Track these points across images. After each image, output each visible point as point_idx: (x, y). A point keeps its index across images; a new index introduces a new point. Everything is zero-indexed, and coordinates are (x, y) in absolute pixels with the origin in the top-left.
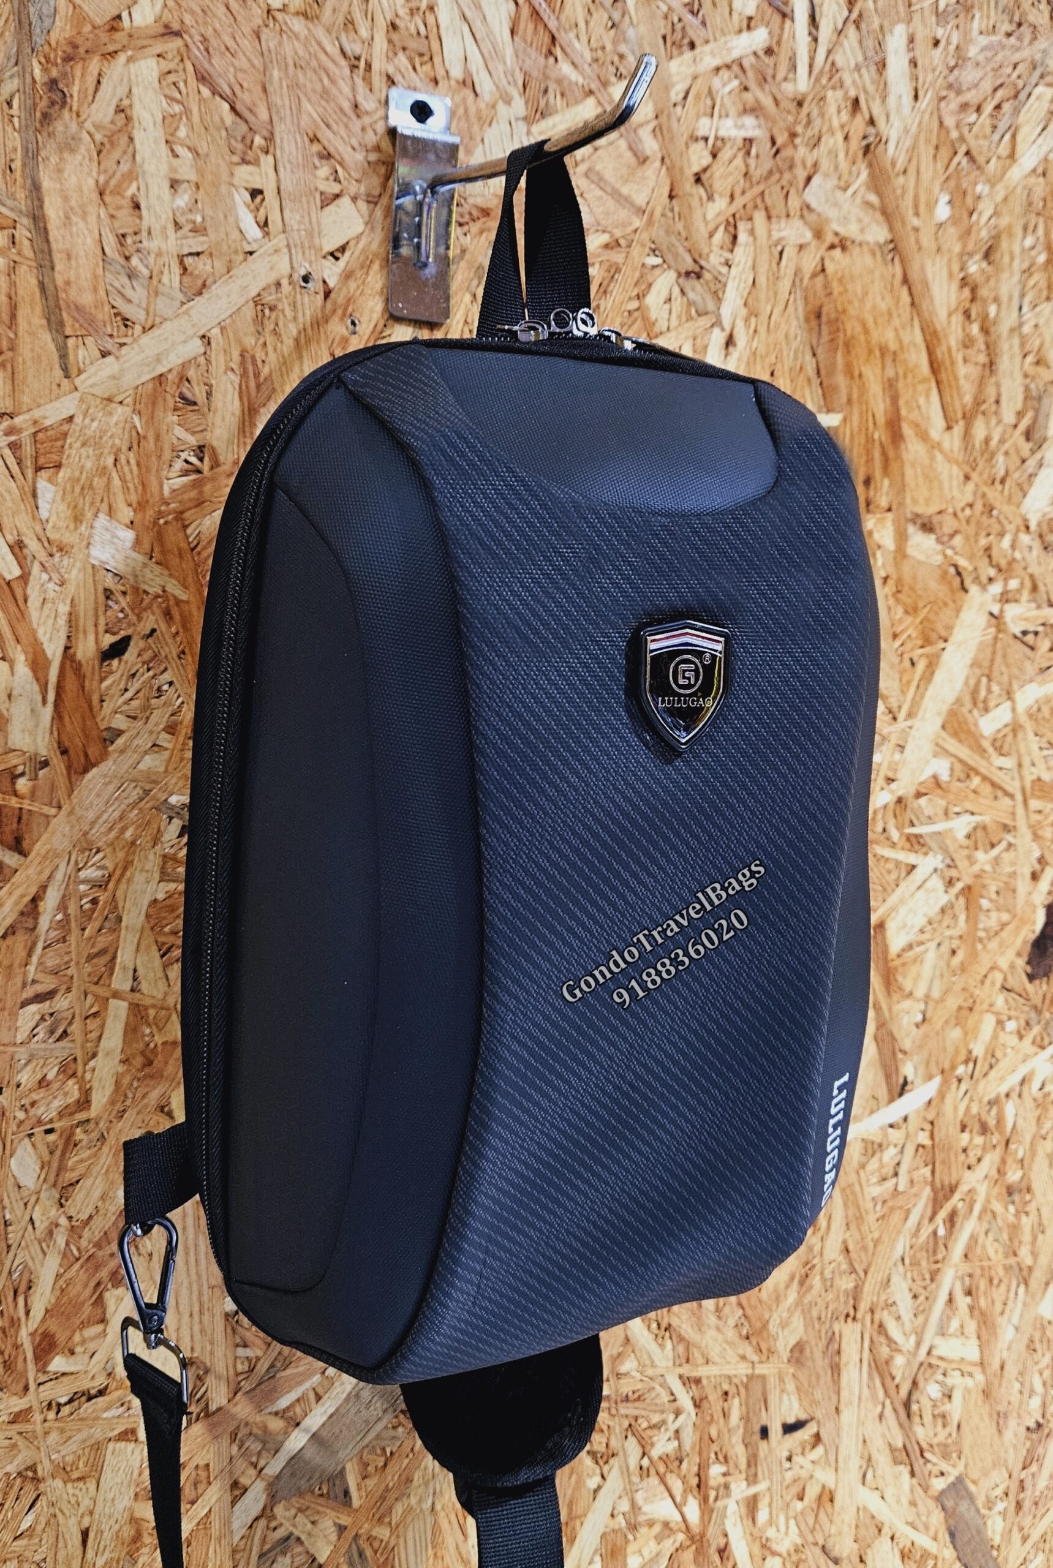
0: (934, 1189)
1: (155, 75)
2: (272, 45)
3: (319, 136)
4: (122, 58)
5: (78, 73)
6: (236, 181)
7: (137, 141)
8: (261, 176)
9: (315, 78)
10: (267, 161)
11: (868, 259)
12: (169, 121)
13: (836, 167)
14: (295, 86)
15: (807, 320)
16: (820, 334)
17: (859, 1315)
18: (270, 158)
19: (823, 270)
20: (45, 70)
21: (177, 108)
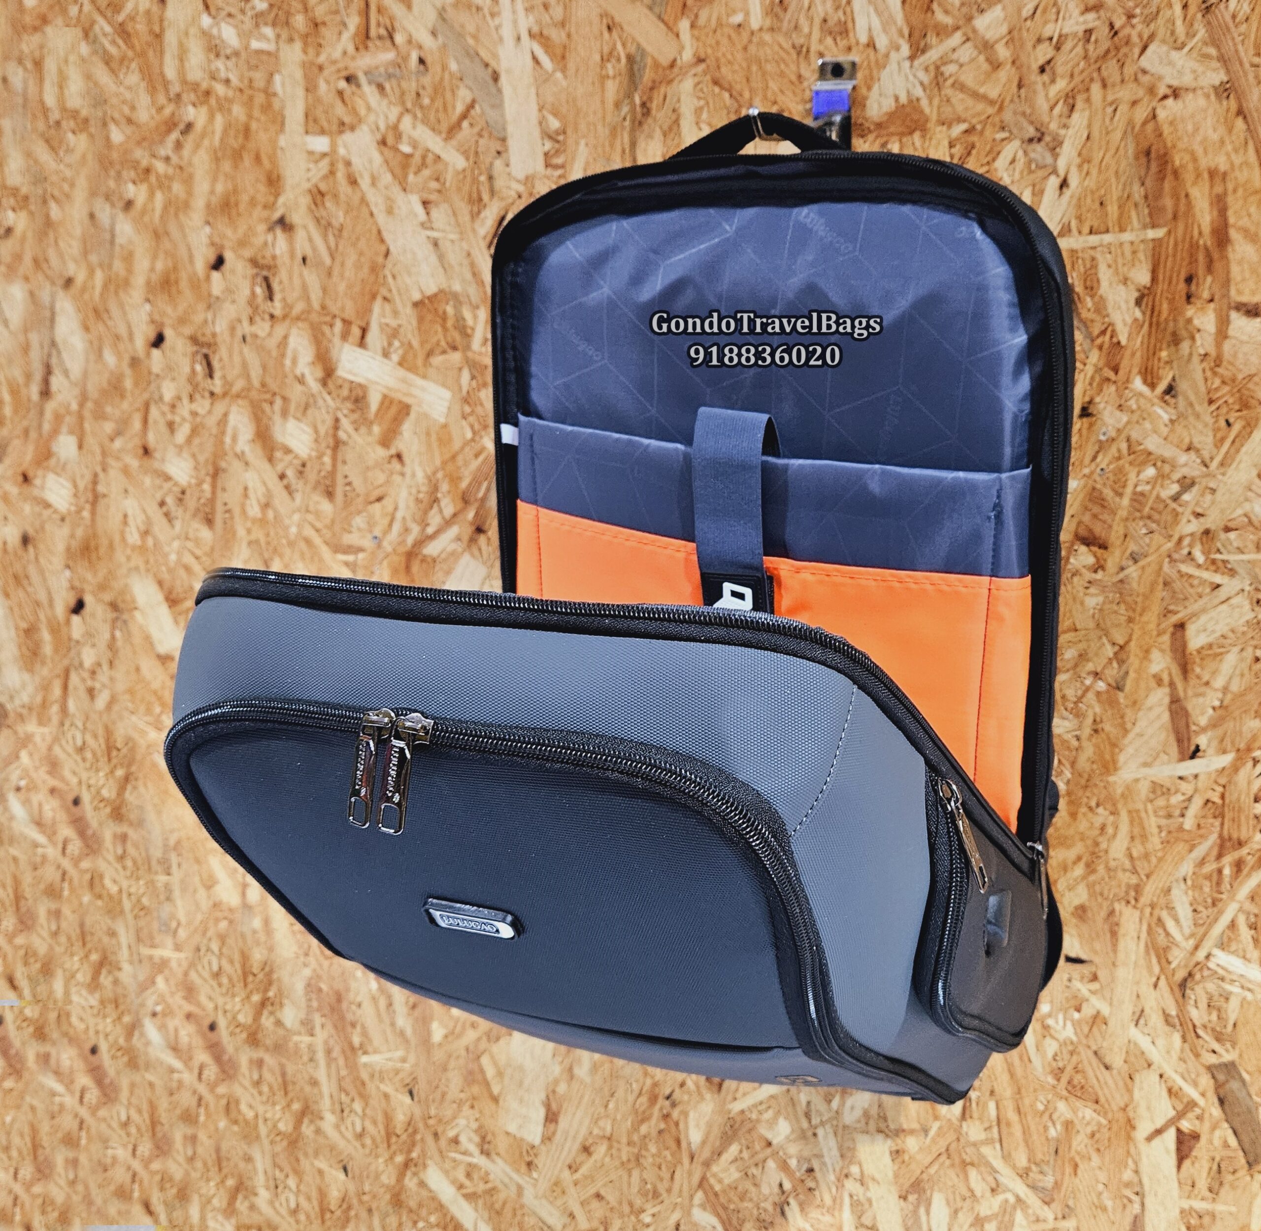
0: (1221, 836)
11: (1202, 102)
13: (1173, 33)
15: (1137, 158)
16: (1148, 168)
17: (1139, 905)
19: (1154, 117)
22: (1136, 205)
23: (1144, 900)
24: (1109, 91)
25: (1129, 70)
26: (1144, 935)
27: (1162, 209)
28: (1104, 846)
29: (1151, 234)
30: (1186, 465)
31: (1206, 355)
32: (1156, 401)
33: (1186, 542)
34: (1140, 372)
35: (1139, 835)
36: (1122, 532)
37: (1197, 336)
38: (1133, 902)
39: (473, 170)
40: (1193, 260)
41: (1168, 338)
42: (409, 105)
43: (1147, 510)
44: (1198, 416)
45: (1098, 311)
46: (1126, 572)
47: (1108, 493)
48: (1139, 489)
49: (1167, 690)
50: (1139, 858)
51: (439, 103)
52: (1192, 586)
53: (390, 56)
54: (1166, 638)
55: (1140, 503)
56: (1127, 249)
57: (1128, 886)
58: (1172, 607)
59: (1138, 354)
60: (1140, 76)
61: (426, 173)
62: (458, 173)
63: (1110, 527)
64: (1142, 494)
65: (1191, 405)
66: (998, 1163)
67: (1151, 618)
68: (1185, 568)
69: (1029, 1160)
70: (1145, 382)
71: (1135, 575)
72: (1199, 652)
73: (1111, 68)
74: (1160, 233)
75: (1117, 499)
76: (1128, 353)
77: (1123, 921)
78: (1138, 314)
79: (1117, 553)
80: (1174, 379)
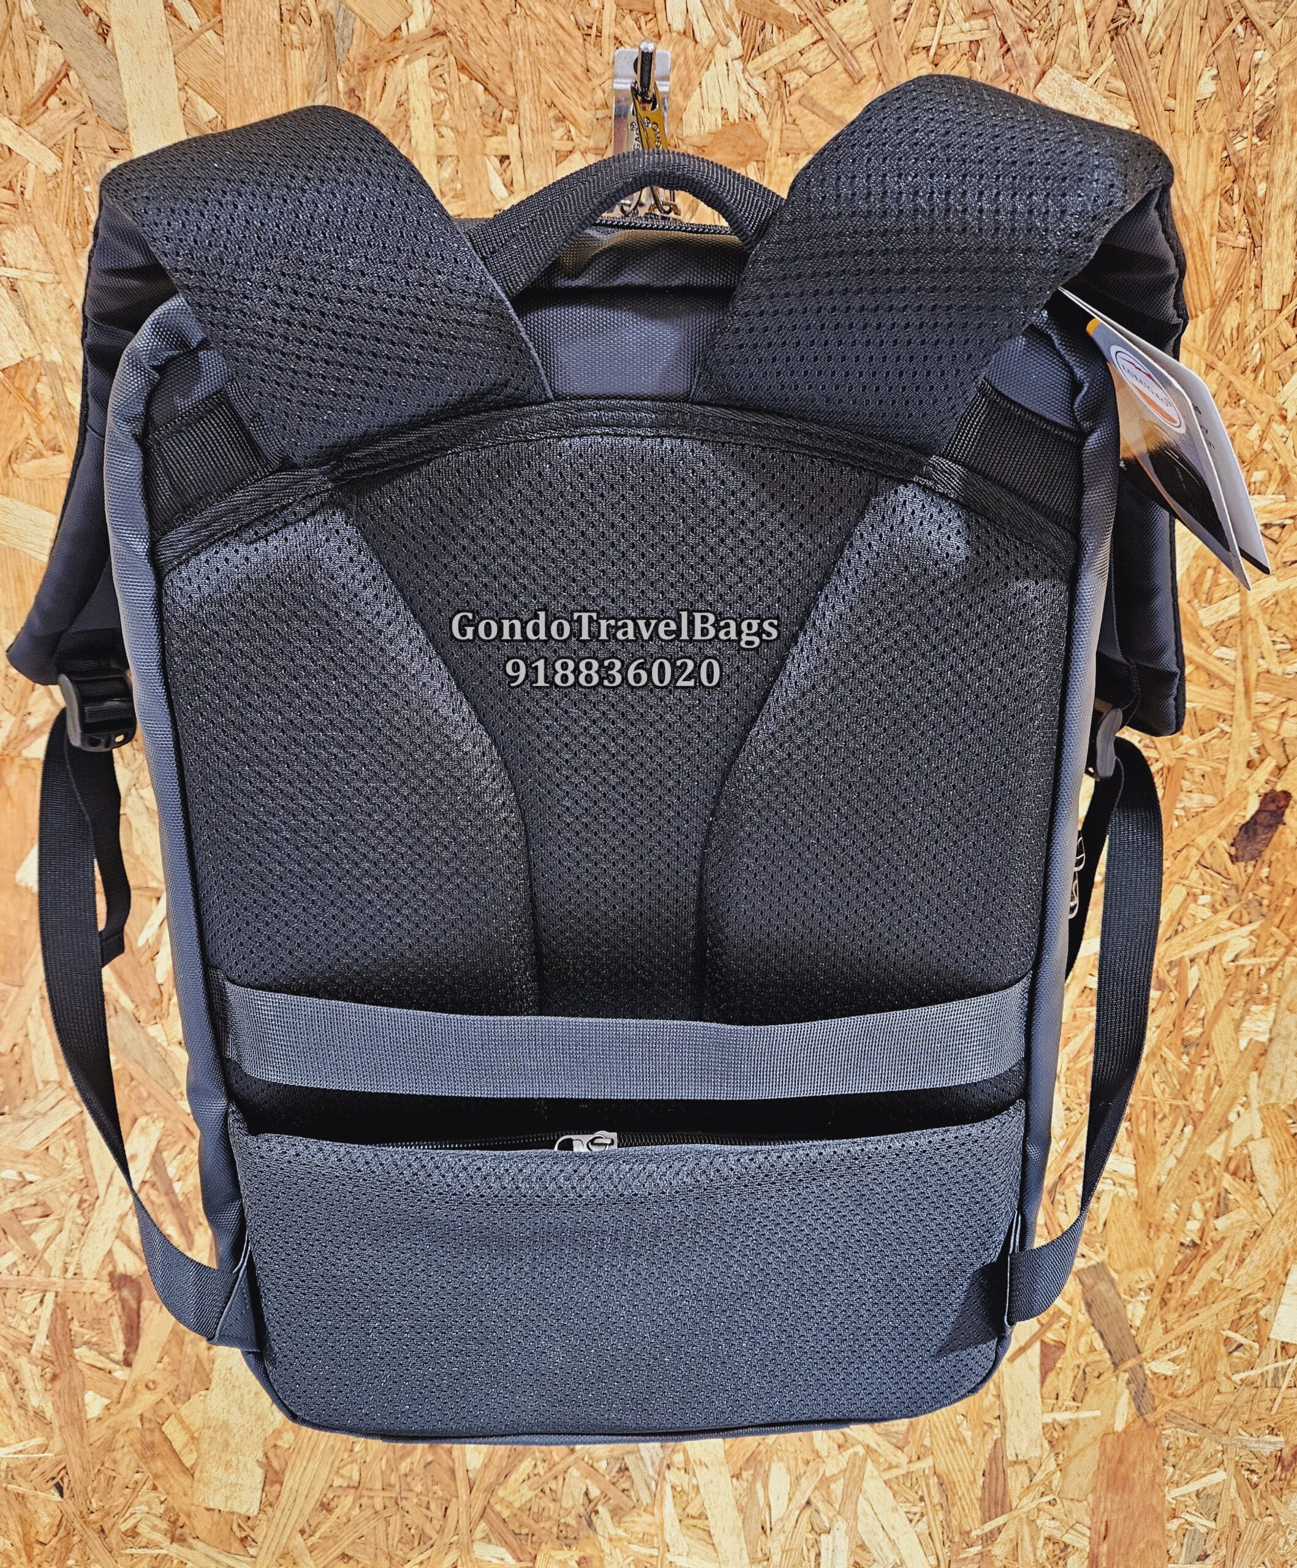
1: (426, 72)
2: (518, 29)
3: (556, 101)
4: (401, 61)
5: (370, 81)
6: (487, 150)
7: (412, 128)
8: (509, 144)
9: (552, 50)
10: (513, 130)
12: (437, 108)
14: (536, 61)
18: (515, 127)
20: (347, 82)
21: (442, 96)
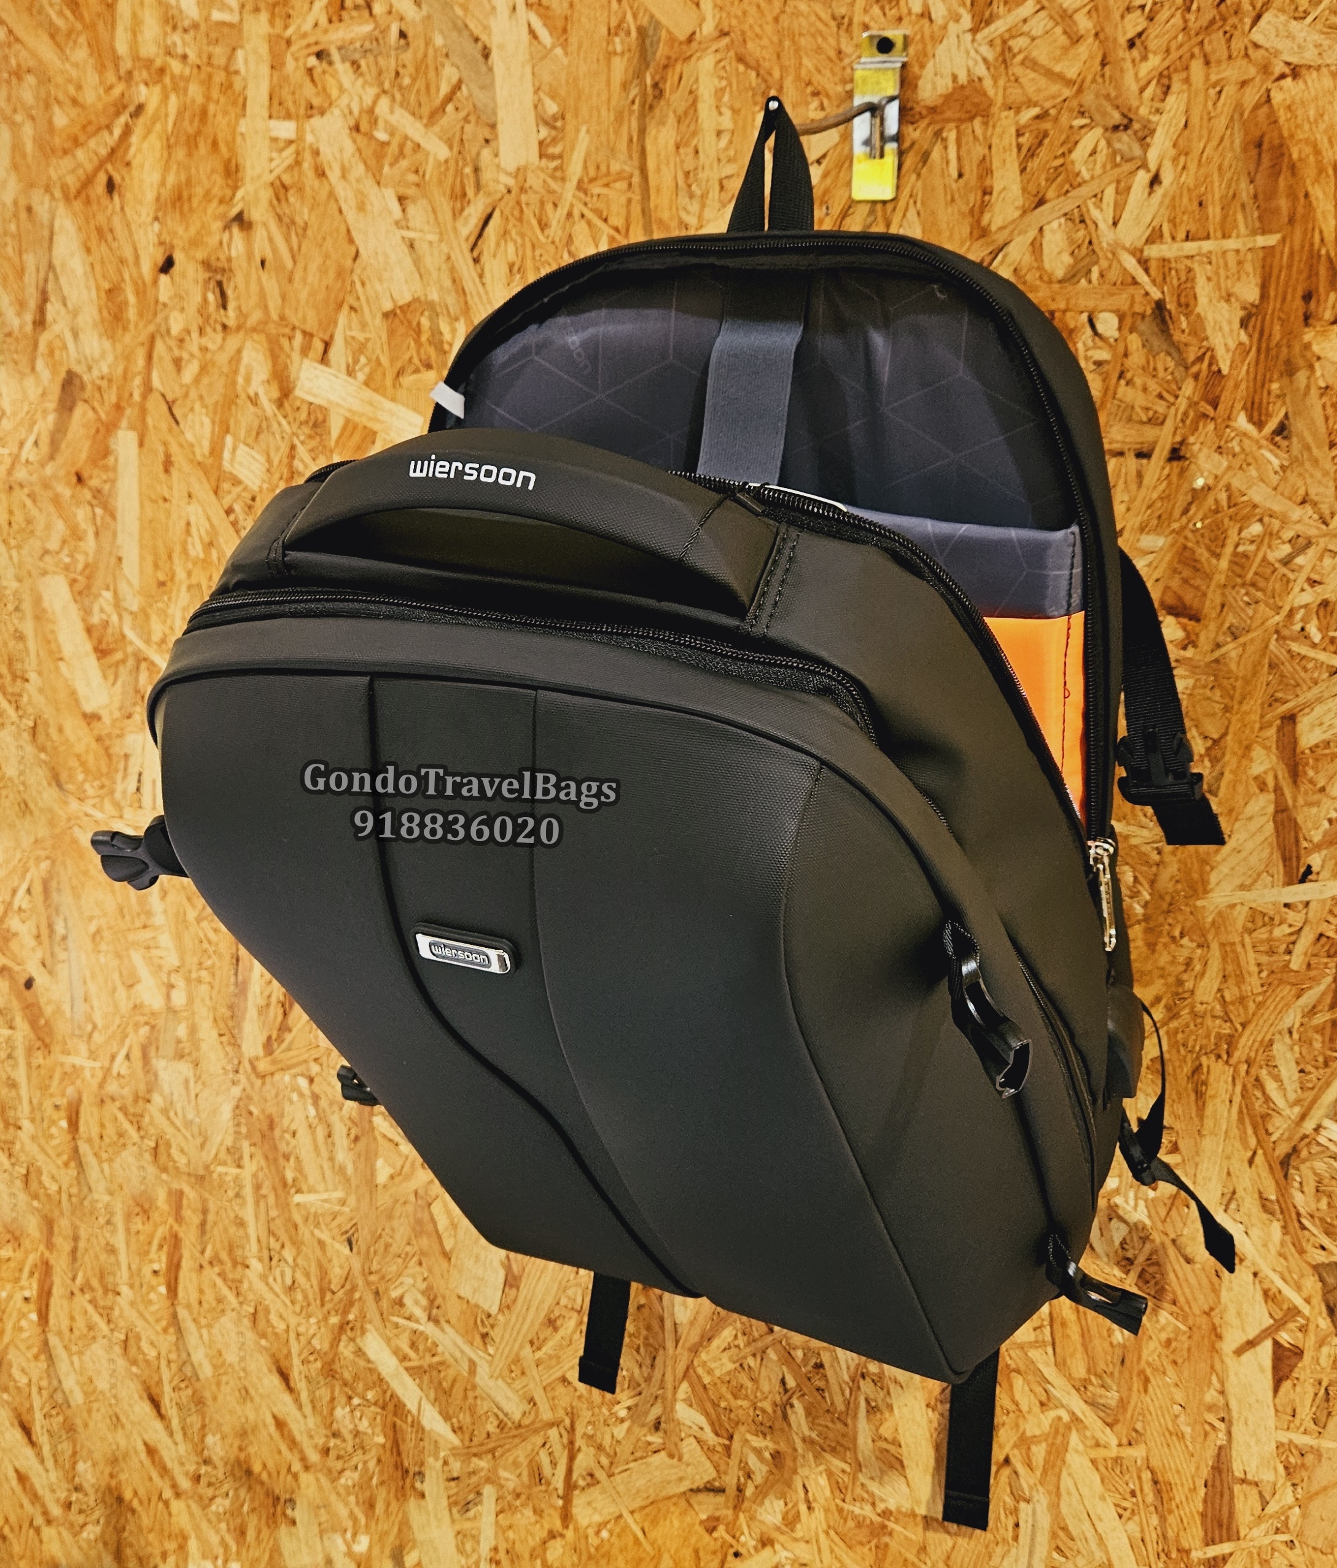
22: (1243, 206)
23: (1237, 1055)
24: (1214, 69)
25: (1237, 44)
26: (1237, 1099)
27: (1276, 211)
28: (1189, 985)
29: (1262, 241)
30: (1299, 521)
31: (1327, 387)
32: (1264, 442)
33: (1299, 616)
34: (1244, 408)
35: (1232, 974)
36: (1218, 601)
37: (1317, 365)
38: (1225, 1057)
39: (457, 162)
40: (1312, 273)
41: (1281, 366)
42: (387, 86)
43: (1250, 575)
44: (1315, 462)
45: (1194, 332)
46: (1223, 650)
47: (1202, 553)
48: (1241, 549)
49: (1272, 796)
50: (1233, 1003)
51: (420, 84)
52: (1305, 669)
53: (367, 28)
54: (1272, 732)
55: (1242, 567)
56: (1231, 259)
57: (1219, 1036)
58: (1279, 695)
59: (1243, 386)
60: (1251, 51)
61: (404, 163)
62: (439, 164)
63: (1204, 595)
64: (1245, 555)
65: (1308, 448)
66: (1050, 1372)
67: (1253, 707)
68: (1295, 647)
69: (1089, 1371)
70: (1250, 420)
71: (1234, 654)
72: (1310, 749)
73: (1216, 43)
74: (1272, 240)
75: (1214, 561)
76: (1231, 384)
77: (1211, 1079)
78: (1244, 337)
79: (1212, 626)
80: (1286, 416)
